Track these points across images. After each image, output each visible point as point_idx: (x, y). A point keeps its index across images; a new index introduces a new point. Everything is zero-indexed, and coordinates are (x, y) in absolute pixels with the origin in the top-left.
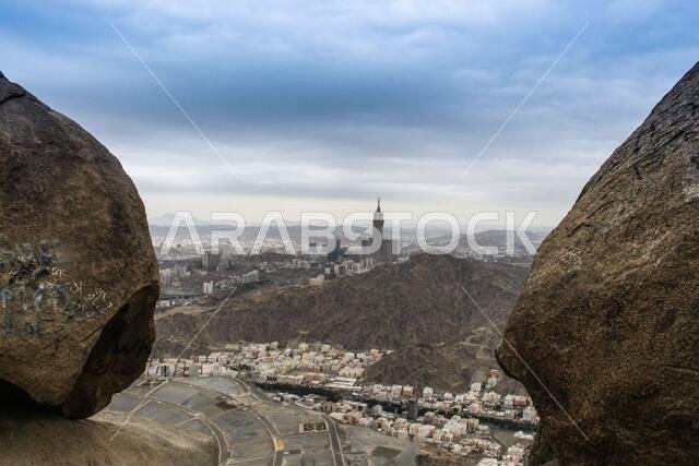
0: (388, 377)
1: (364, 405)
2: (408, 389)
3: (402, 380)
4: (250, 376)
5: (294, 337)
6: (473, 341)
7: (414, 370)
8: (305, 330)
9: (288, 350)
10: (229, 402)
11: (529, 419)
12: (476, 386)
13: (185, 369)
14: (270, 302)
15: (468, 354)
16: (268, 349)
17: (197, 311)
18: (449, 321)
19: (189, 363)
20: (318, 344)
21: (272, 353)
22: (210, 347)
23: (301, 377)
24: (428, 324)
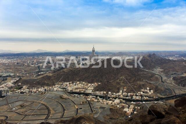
0: (100, 90)
1: (95, 97)
2: (105, 92)
3: (103, 90)
4: (66, 90)
5: (76, 80)
6: (119, 80)
7: (106, 88)
8: (78, 78)
9: (74, 84)
10: (63, 97)
11: (134, 99)
12: (121, 91)
13: (50, 89)
14: (69, 72)
15: (118, 83)
16: (69, 83)
17: (51, 75)
18: (113, 75)
19: (51, 88)
20: (82, 82)
21: (71, 85)
22: (55, 84)
23: (79, 90)
24: (108, 76)
